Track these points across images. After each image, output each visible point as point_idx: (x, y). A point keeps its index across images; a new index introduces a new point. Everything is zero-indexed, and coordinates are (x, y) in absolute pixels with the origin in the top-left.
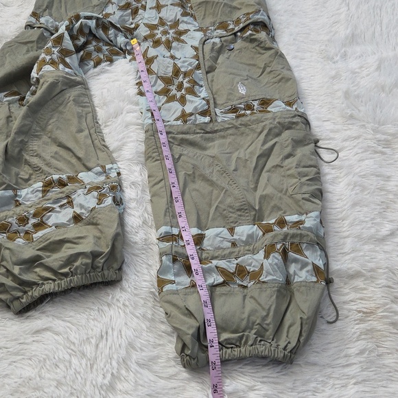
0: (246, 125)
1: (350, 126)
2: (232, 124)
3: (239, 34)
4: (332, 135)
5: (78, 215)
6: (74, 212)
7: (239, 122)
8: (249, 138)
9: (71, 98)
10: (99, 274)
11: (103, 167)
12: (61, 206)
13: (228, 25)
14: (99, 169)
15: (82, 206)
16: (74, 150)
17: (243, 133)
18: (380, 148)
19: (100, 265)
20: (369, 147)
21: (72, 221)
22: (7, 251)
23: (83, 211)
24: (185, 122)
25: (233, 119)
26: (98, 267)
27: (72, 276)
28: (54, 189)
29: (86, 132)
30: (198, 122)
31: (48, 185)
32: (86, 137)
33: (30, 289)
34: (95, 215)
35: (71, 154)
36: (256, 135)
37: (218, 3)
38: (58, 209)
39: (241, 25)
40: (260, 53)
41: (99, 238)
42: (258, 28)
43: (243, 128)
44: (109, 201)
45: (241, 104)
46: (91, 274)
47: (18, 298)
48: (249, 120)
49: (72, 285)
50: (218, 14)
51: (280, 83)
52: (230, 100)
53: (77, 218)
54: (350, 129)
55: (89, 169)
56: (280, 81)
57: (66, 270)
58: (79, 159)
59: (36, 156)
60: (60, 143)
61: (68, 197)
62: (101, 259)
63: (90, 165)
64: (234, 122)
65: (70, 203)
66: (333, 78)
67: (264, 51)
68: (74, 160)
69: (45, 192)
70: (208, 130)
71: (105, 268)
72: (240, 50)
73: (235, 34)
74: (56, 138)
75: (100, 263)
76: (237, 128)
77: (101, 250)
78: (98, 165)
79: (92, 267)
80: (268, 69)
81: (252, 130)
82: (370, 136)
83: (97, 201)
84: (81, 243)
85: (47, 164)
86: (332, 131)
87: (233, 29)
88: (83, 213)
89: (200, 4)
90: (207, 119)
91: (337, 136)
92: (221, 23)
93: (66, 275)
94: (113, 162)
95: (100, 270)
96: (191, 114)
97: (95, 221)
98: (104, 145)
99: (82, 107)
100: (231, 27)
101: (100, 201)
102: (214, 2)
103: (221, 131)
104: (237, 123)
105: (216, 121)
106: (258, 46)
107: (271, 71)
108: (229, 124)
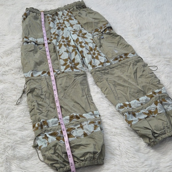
0: (123, 64)
1: (156, 58)
2: (118, 64)
3: (103, 32)
4: (151, 62)
5: (86, 133)
6: (84, 132)
7: (121, 63)
8: (126, 68)
9: (79, 82)
10: (96, 161)
11: (93, 112)
12: (78, 128)
13: (98, 30)
14: (91, 113)
15: (87, 130)
16: (80, 104)
17: (123, 66)
18: (168, 63)
19: (97, 157)
20: (165, 63)
21: (83, 135)
22: (60, 147)
23: (88, 132)
24: (103, 65)
25: (118, 62)
26: (95, 158)
27: (85, 161)
28: (74, 119)
29: (85, 97)
30: (107, 65)
31: (72, 118)
32: (85, 99)
33: (68, 165)
34: (94, 135)
35: (80, 106)
36: (128, 66)
37: (91, 22)
38: (76, 129)
39: (103, 29)
40: (114, 38)
41: (95, 145)
42: (109, 29)
43: (123, 65)
44: (99, 129)
45: (118, 56)
46: (93, 161)
47: (62, 167)
48: (124, 62)
49: (85, 165)
50: (93, 26)
51: (126, 48)
52: (113, 55)
53: (85, 135)
54: (156, 59)
55: (87, 113)
56: (126, 46)
57: (83, 159)
58: (83, 108)
59: (66, 105)
60: (75, 101)
61: (81, 124)
62: (97, 155)
63: (87, 111)
64: (118, 63)
65: (82, 127)
66: (142, 43)
67: (116, 37)
68: (81, 108)
69: (70, 120)
70: (111, 67)
71: (98, 159)
72: (107, 38)
73: (102, 32)
74: (74, 99)
75: (96, 157)
76: (120, 65)
77: (97, 151)
78: (91, 111)
79: (93, 158)
80: (120, 43)
81: (126, 65)
82: (163, 60)
83: (94, 128)
84: (88, 147)
85: (70, 109)
86: (151, 61)
87: (101, 31)
88: (88, 133)
89: (85, 24)
90: (109, 64)
91: (153, 62)
92: (95, 30)
93: (82, 161)
94: (96, 110)
95: (96, 160)
96: (104, 63)
97: (93, 137)
98: (92, 102)
99: (83, 85)
100: (99, 30)
101: (95, 129)
102: (90, 22)
103: (115, 67)
104: (120, 63)
105: (112, 64)
106: (112, 36)
107: (121, 44)
108: (117, 64)
